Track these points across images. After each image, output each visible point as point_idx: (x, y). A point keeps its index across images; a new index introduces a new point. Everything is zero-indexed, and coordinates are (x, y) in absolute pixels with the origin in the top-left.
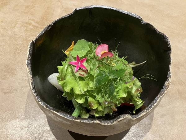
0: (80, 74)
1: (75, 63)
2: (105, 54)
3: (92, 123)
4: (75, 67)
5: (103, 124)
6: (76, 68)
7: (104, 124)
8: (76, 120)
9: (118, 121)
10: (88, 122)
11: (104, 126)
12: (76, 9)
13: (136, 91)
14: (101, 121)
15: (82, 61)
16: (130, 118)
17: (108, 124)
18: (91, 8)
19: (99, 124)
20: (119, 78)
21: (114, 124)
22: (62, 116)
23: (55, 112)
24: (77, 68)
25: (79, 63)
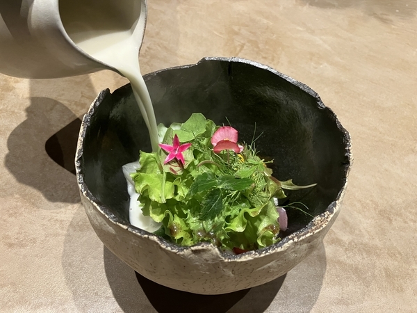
0: (171, 169)
1: (170, 149)
2: (224, 144)
3: (145, 238)
4: (167, 154)
5: (163, 246)
6: (168, 157)
7: (165, 247)
8: (121, 225)
9: (192, 251)
10: (139, 234)
11: (164, 250)
12: (204, 58)
13: (266, 228)
14: (161, 240)
15: (182, 148)
16: (216, 253)
17: (172, 249)
18: (232, 62)
19: (158, 244)
20: (235, 192)
21: (183, 255)
22: (102, 212)
23: (95, 204)
24: (170, 158)
25: (176, 150)
